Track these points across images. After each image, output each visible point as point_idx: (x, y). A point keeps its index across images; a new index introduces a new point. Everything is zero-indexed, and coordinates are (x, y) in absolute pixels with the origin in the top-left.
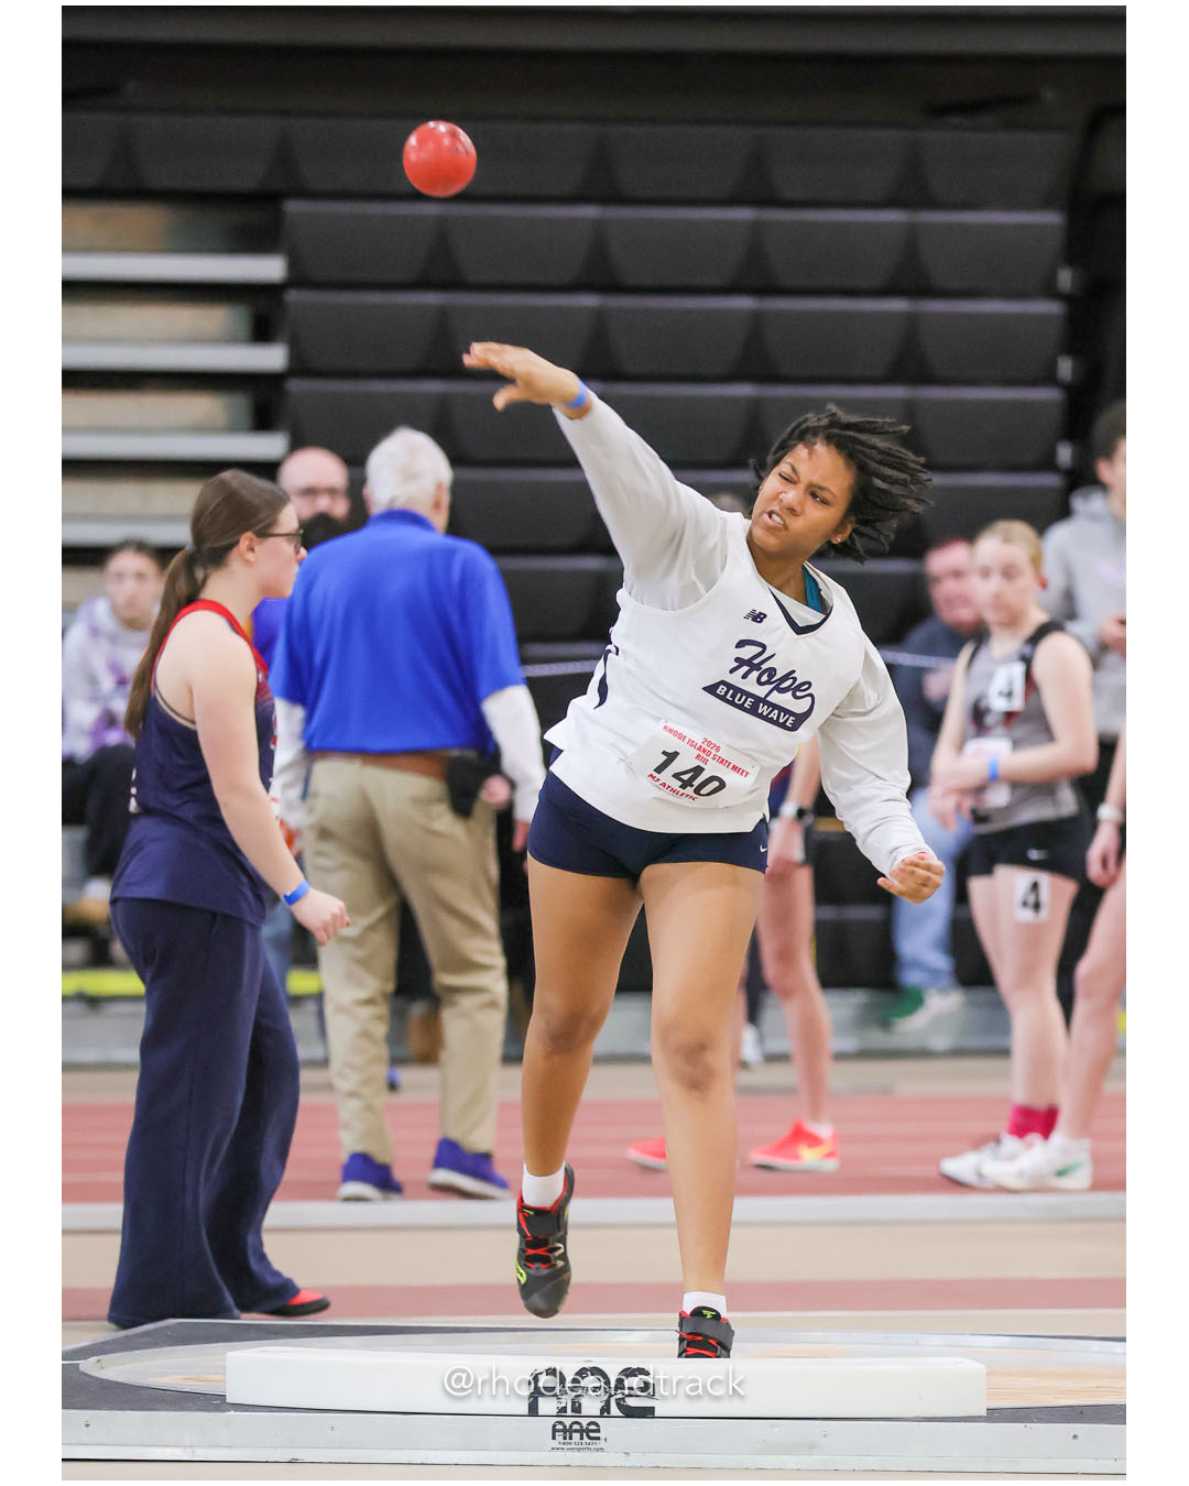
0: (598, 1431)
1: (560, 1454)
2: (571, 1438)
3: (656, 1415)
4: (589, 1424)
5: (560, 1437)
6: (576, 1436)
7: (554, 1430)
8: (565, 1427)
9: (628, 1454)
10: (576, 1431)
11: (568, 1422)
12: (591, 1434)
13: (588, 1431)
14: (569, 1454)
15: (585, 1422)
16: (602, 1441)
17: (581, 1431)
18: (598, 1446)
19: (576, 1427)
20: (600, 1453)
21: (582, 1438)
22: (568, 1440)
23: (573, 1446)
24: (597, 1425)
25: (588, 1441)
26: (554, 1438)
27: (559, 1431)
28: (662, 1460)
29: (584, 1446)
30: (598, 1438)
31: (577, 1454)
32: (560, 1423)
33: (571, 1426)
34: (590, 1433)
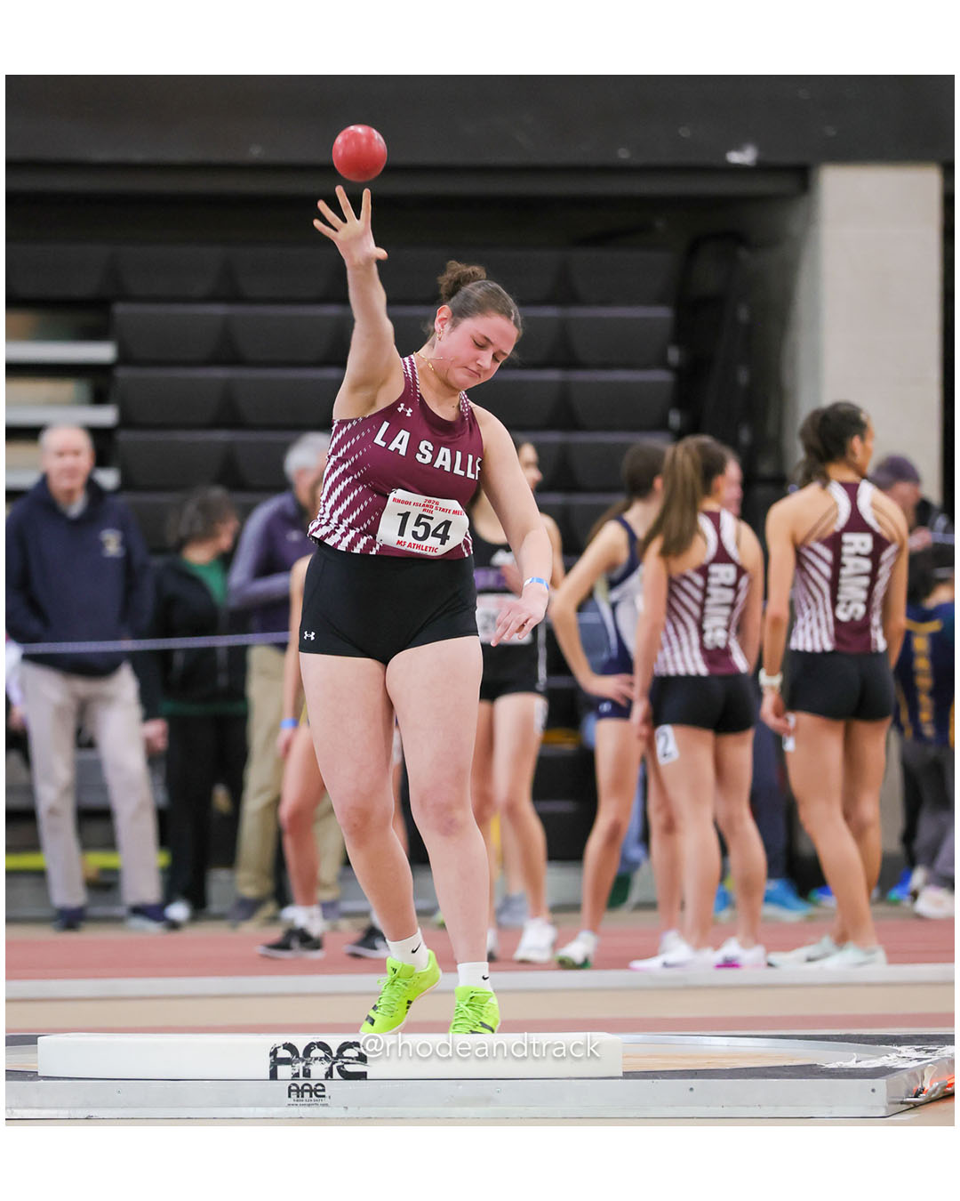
0: (324, 1090)
1: (294, 1109)
2: (303, 1096)
3: (368, 1078)
4: (317, 1085)
5: (294, 1095)
6: (307, 1095)
7: (290, 1090)
8: (298, 1088)
9: (346, 1108)
10: (307, 1091)
11: (300, 1084)
12: (319, 1093)
13: (316, 1091)
14: (301, 1109)
15: (313, 1084)
16: (327, 1099)
17: (311, 1091)
18: (324, 1102)
19: (307, 1088)
20: (325, 1108)
21: (311, 1096)
22: (300, 1098)
23: (304, 1103)
24: (322, 1086)
25: (317, 1098)
26: (290, 1096)
27: (293, 1091)
28: (373, 1112)
29: (313, 1102)
30: (324, 1096)
31: (308, 1109)
32: (294, 1085)
33: (303, 1087)
34: (317, 1092)
